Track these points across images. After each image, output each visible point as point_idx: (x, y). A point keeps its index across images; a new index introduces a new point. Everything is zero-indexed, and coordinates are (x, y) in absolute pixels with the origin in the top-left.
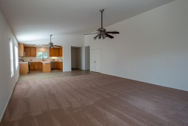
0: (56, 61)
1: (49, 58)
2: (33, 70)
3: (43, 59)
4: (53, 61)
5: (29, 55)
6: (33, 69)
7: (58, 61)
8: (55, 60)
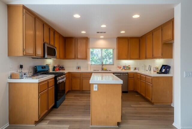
0: (132, 70)
1: (115, 64)
2: (79, 91)
3: (103, 65)
4: (124, 71)
5: (73, 57)
6: (78, 89)
7: (137, 71)
8: (129, 68)
